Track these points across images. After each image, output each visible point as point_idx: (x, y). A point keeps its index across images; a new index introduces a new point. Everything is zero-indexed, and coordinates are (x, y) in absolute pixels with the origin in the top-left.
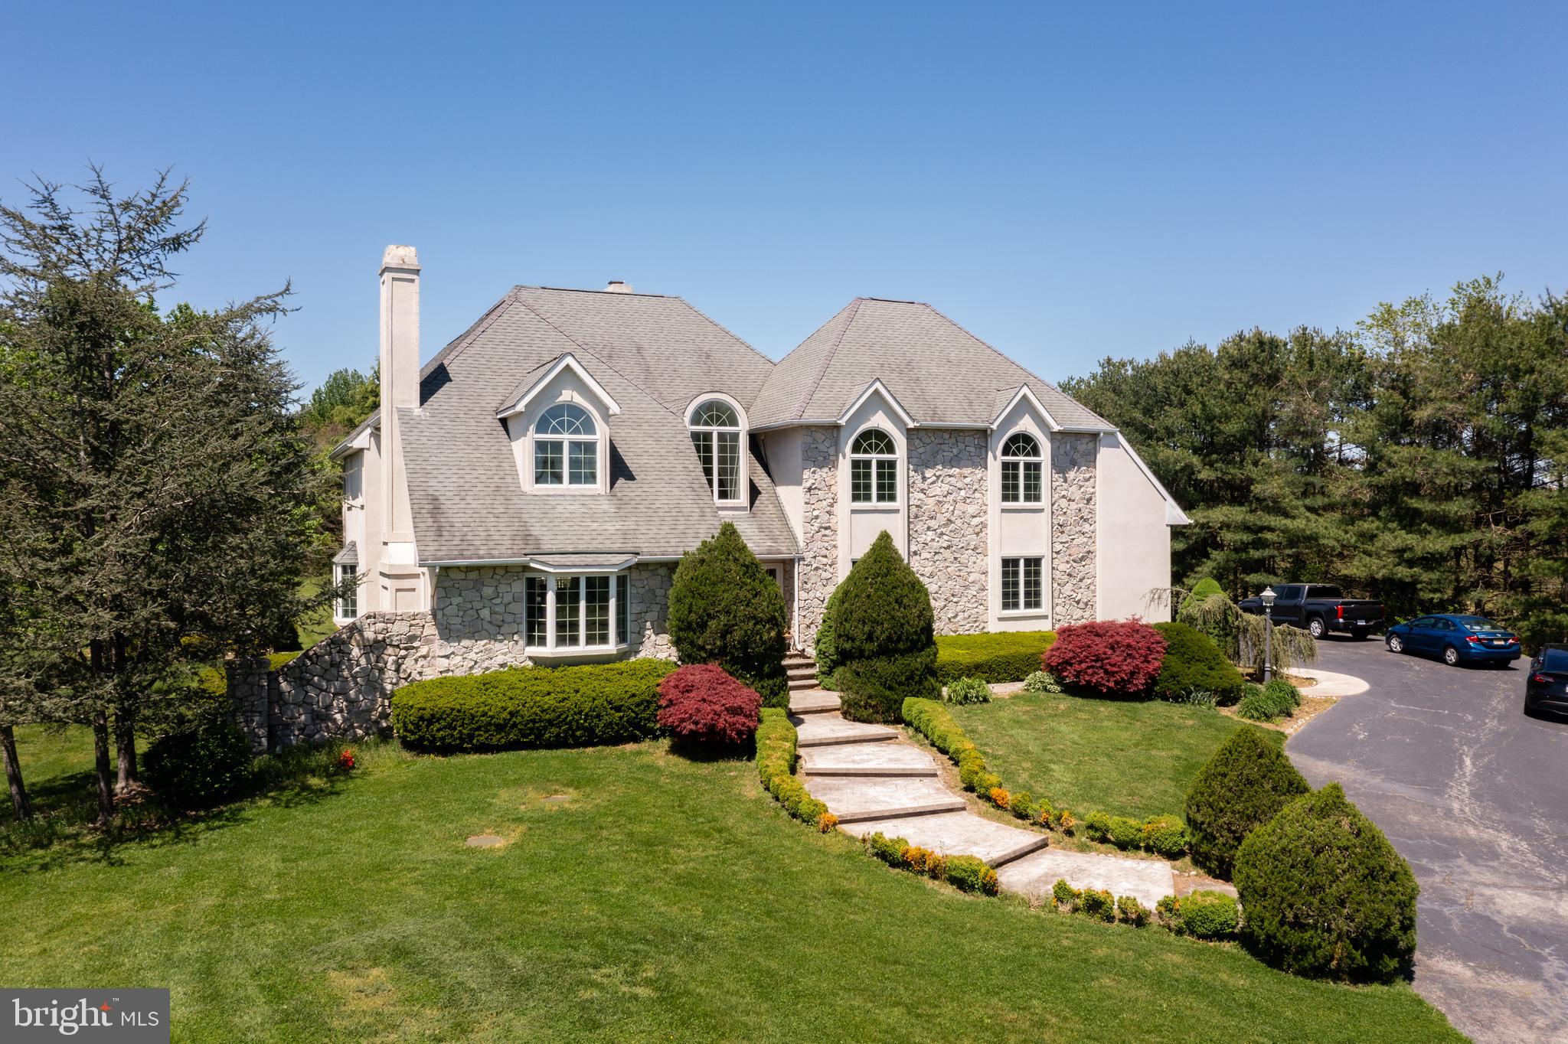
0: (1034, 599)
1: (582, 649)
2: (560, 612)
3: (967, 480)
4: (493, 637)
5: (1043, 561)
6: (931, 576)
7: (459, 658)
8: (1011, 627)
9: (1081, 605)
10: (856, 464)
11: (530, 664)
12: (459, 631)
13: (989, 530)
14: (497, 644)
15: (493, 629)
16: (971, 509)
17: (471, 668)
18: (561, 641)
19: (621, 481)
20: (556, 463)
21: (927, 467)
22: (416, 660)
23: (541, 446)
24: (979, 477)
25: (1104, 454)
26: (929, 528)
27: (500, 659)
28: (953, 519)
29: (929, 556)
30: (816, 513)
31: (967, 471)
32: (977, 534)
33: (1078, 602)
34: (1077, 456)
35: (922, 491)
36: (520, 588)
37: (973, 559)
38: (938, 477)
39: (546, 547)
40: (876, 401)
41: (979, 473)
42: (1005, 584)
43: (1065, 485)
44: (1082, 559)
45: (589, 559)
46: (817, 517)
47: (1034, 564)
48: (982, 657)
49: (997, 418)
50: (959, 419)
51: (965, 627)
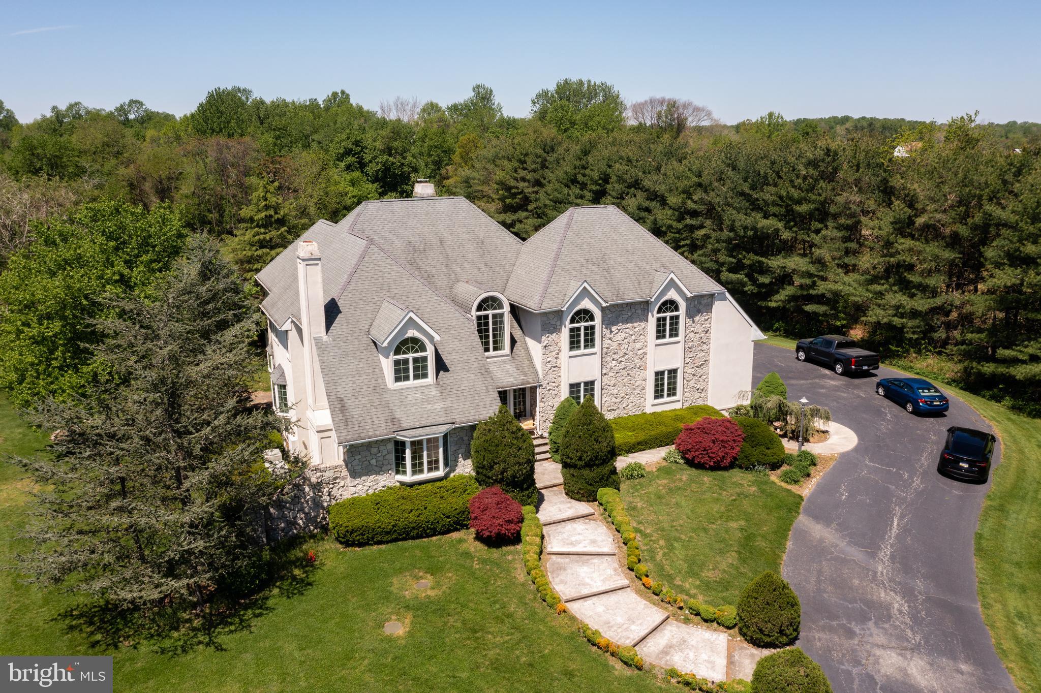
0: (672, 392)
1: (426, 475)
2: (413, 458)
3: (636, 330)
4: (378, 473)
5: (679, 370)
6: (614, 385)
7: (361, 486)
8: (659, 409)
9: (700, 391)
10: (572, 330)
11: (398, 484)
12: (359, 472)
13: (648, 356)
14: (381, 476)
15: (377, 469)
16: (638, 345)
17: (367, 490)
18: (414, 473)
19: (442, 373)
20: (406, 370)
21: (613, 325)
22: (338, 489)
23: (397, 363)
24: (643, 327)
25: (718, 306)
26: (613, 359)
27: (382, 484)
28: (627, 352)
29: (613, 375)
30: (549, 359)
31: (636, 324)
32: (641, 359)
33: (698, 390)
34: (701, 307)
35: (610, 339)
36: (391, 446)
37: (639, 373)
38: (619, 330)
39: (405, 425)
40: (585, 293)
41: (643, 324)
42: (656, 386)
43: (693, 325)
44: (702, 365)
45: (428, 430)
46: (549, 362)
47: (673, 372)
48: (641, 437)
49: (654, 292)
50: (633, 296)
51: (633, 411)
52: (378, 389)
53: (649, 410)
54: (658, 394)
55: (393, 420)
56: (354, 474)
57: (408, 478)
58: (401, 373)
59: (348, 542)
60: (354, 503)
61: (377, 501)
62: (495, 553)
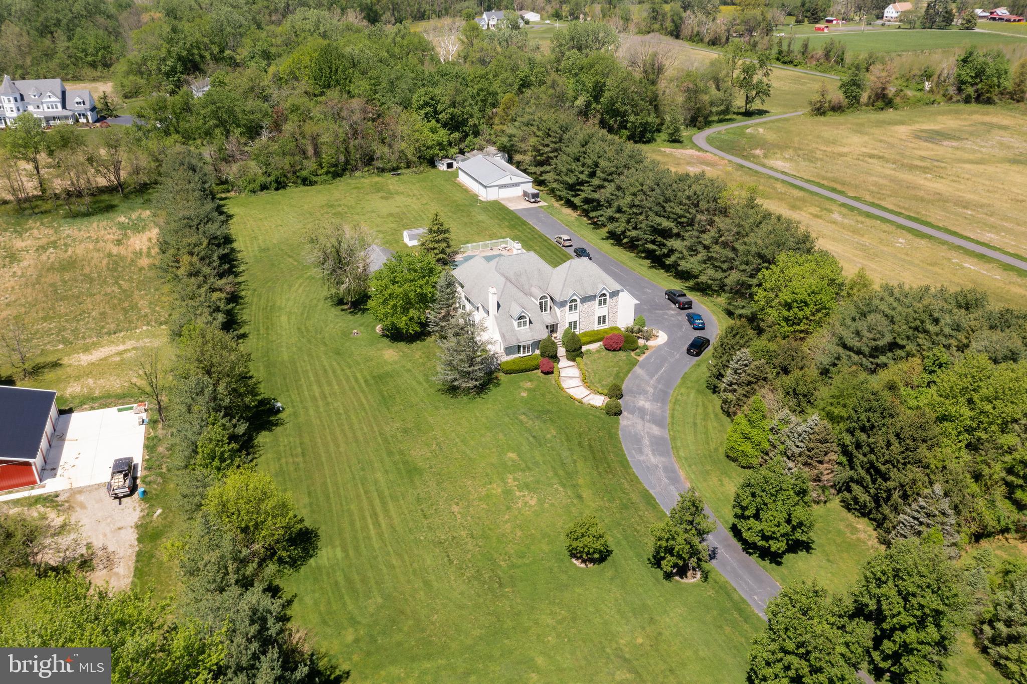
0: (604, 322)
1: (526, 354)
2: (523, 350)
3: (592, 304)
4: (513, 354)
5: (606, 315)
6: (584, 322)
7: (508, 358)
8: (599, 328)
9: (614, 322)
10: (570, 306)
11: (518, 357)
13: (596, 312)
16: (592, 309)
17: (511, 359)
19: (531, 324)
20: (521, 324)
21: (584, 304)
22: (503, 359)
23: (518, 323)
26: (583, 314)
27: (514, 357)
28: (588, 311)
29: (583, 318)
30: (562, 314)
31: (591, 302)
32: (593, 313)
34: (615, 294)
35: (582, 308)
36: (517, 347)
37: (592, 317)
38: (586, 304)
39: (521, 341)
41: (594, 302)
42: (598, 321)
43: (612, 300)
44: (615, 313)
45: (527, 342)
46: (562, 316)
47: (604, 317)
48: (592, 339)
49: (598, 292)
50: (590, 293)
51: (590, 329)
52: (513, 330)
53: (596, 329)
54: (599, 323)
55: (518, 339)
56: (507, 355)
57: (522, 355)
59: (507, 373)
60: (507, 362)
61: (513, 361)
62: (547, 376)
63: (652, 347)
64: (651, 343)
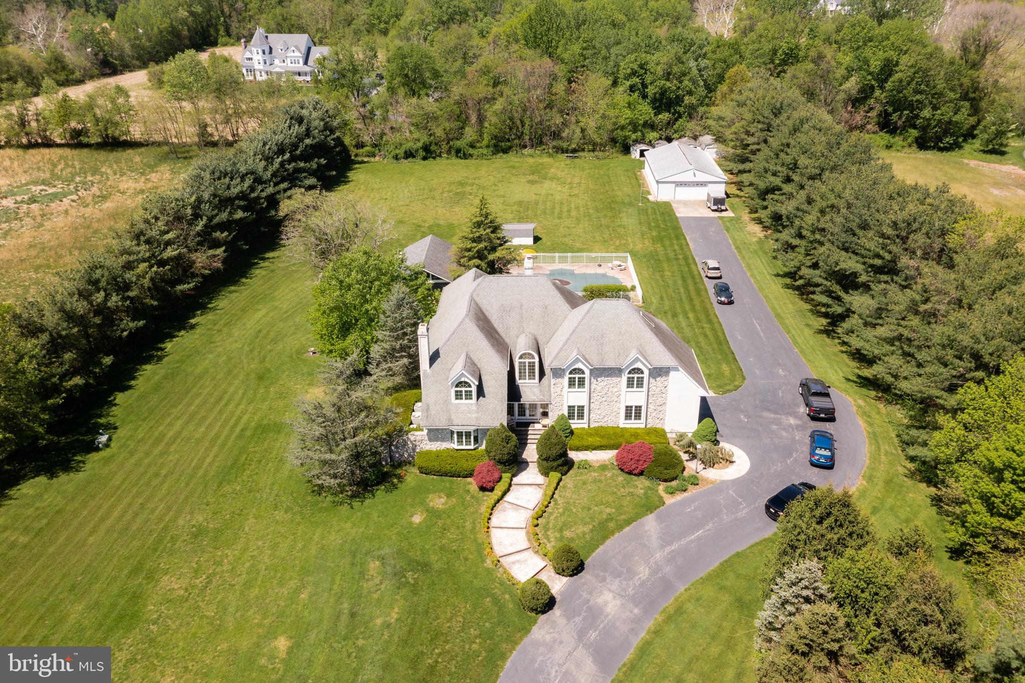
0: (638, 416)
1: (464, 447)
2: (458, 438)
3: (613, 381)
4: (441, 441)
5: (643, 407)
6: (598, 409)
7: (433, 445)
8: (628, 426)
9: (659, 419)
10: (570, 378)
11: (451, 448)
12: (434, 440)
13: (621, 397)
14: (442, 443)
15: (442, 439)
16: (615, 390)
17: (436, 448)
18: (459, 445)
19: (480, 398)
20: (461, 395)
21: (598, 378)
22: (423, 445)
23: (456, 392)
24: (618, 380)
25: (672, 374)
26: (598, 395)
27: (443, 446)
28: (608, 393)
29: (597, 403)
31: (613, 379)
32: (617, 397)
34: (660, 373)
35: (596, 384)
36: (447, 431)
37: (615, 405)
38: (602, 380)
39: (455, 423)
40: (578, 360)
42: (627, 413)
43: (655, 382)
44: (662, 405)
45: (467, 427)
47: (638, 408)
48: (605, 442)
49: (625, 363)
50: (610, 364)
51: (611, 424)
52: (447, 402)
53: (621, 426)
54: (628, 416)
55: (450, 419)
56: (430, 440)
57: (456, 446)
58: (458, 395)
59: (424, 471)
60: (428, 453)
61: (438, 454)
63: (706, 480)
64: (713, 474)
